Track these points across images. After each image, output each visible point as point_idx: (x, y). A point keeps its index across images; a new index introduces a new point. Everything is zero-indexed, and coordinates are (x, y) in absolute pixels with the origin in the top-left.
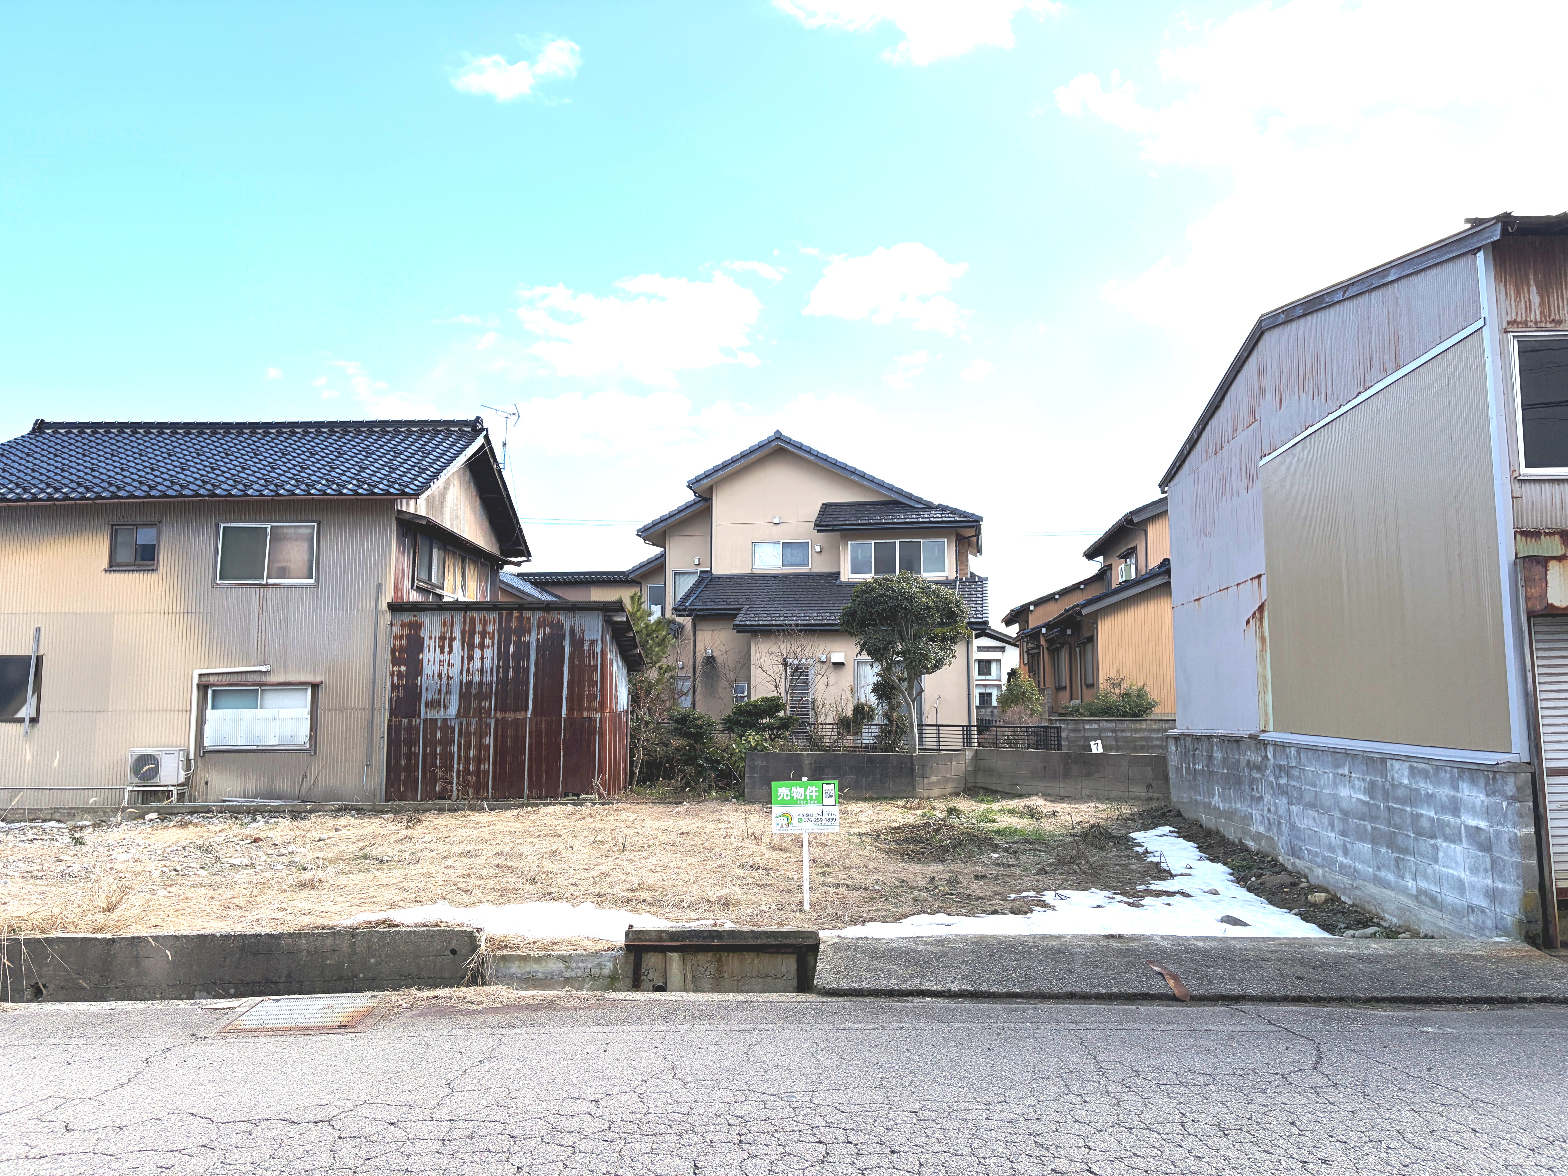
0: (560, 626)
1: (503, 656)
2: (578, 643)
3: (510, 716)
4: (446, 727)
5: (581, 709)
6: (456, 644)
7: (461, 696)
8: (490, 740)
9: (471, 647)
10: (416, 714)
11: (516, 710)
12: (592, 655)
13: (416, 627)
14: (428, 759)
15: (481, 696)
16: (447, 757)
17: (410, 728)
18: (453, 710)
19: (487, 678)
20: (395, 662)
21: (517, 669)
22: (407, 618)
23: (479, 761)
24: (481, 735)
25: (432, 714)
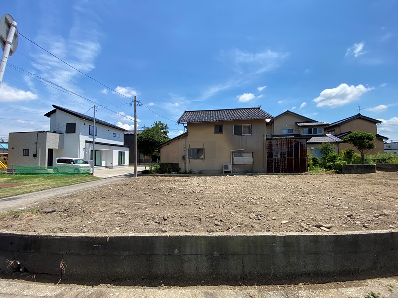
0: (298, 142)
1: (287, 147)
2: (302, 145)
3: (290, 158)
4: (278, 160)
5: (303, 157)
6: (279, 145)
7: (280, 155)
8: (286, 163)
9: (281, 145)
10: (271, 157)
11: (291, 157)
12: (305, 147)
13: (271, 142)
14: (275, 166)
15: (284, 155)
16: (278, 165)
17: (271, 160)
18: (279, 157)
19: (285, 151)
20: (267, 148)
21: (290, 150)
22: (269, 141)
23: (284, 166)
24: (284, 161)
25: (275, 158)
